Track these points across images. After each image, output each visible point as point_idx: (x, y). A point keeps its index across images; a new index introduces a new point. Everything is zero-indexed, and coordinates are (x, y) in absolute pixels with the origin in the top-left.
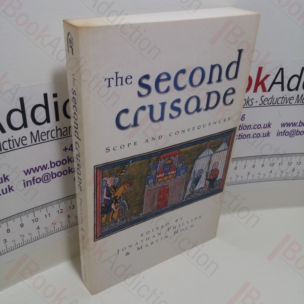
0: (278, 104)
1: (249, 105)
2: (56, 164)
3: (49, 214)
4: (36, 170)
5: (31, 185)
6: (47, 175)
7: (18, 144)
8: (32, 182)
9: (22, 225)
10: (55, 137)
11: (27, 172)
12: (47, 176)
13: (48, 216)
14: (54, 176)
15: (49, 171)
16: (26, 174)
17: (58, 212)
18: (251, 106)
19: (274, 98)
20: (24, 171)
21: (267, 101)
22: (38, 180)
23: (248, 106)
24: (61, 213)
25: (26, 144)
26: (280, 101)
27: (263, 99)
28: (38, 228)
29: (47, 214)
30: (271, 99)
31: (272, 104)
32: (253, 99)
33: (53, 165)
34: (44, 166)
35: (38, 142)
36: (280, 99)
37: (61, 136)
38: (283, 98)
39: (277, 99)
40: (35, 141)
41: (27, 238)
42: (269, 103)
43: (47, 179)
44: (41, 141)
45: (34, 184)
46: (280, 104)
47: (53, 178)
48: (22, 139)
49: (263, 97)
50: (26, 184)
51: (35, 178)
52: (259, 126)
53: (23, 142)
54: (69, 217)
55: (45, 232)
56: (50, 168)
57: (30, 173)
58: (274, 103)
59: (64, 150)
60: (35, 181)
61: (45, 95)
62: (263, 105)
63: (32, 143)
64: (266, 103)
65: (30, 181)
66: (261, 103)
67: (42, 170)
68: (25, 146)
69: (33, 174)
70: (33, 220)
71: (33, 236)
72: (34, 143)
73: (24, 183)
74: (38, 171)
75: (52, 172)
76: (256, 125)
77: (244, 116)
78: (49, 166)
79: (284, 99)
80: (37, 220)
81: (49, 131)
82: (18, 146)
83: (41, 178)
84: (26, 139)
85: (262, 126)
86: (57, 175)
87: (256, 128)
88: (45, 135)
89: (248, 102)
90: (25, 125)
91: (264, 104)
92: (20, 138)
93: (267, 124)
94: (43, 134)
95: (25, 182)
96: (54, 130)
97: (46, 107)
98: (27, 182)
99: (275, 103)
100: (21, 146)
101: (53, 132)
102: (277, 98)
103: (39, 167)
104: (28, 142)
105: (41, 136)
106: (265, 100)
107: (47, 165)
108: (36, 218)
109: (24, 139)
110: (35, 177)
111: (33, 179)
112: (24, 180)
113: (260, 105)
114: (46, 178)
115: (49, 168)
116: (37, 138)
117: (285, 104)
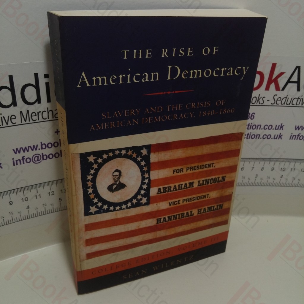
0: (292, 104)
1: (260, 104)
2: (47, 146)
3: (40, 195)
4: (26, 150)
5: (21, 164)
6: (37, 155)
7: (7, 122)
8: (22, 161)
9: (11, 203)
10: (46, 119)
11: (16, 151)
12: (38, 157)
13: (38, 197)
14: (45, 157)
15: (40, 152)
16: (16, 153)
17: (49, 194)
18: (262, 105)
19: (288, 98)
20: (13, 150)
21: (280, 100)
22: (28, 160)
23: (258, 104)
24: (52, 195)
25: (16, 123)
26: (295, 102)
27: (276, 98)
28: (28, 208)
29: (38, 195)
30: (285, 99)
31: (285, 105)
32: (265, 97)
33: (44, 146)
34: (34, 146)
35: (28, 122)
36: (296, 100)
37: (53, 118)
38: (298, 98)
39: (292, 100)
40: (25, 121)
41: (16, 216)
42: (283, 103)
43: (38, 160)
44: (31, 121)
45: (24, 163)
46: (295, 105)
47: (43, 159)
48: (11, 118)
49: (276, 96)
50: (15, 163)
51: (25, 158)
52: (270, 127)
53: (12, 120)
54: (60, 200)
55: (35, 212)
56: (41, 149)
57: (19, 152)
58: (288, 103)
59: (55, 132)
60: (25, 160)
61: (36, 75)
62: (275, 104)
63: (22, 122)
64: (279, 102)
65: (19, 160)
66: (273, 102)
67: (32, 150)
68: (15, 125)
69: (22, 154)
70: (23, 199)
71: (23, 215)
72: (24, 122)
73: (13, 161)
74: (28, 151)
75: (42, 154)
76: (267, 125)
77: (253, 115)
78: (39, 147)
79: (299, 100)
80: (26, 199)
81: (40, 112)
82: (7, 124)
83: (31, 158)
84: (15, 118)
85: (274, 127)
86: (48, 157)
87: (267, 129)
88: (36, 115)
89: (259, 100)
90: (14, 103)
91: (277, 104)
92: (9, 116)
93: (279, 126)
94: (34, 114)
95: (15, 160)
96: (45, 111)
97: (37, 87)
98: (17, 161)
99: (290, 104)
100: (10, 124)
101: (44, 113)
102: (292, 98)
103: (29, 147)
104: (18, 121)
105: (32, 116)
106: (278, 99)
107: (37, 145)
108: (25, 197)
109: (13, 117)
110: (24, 156)
111: (23, 159)
112: (13, 159)
113: (272, 104)
114: (36, 159)
115: (39, 149)
116: (27, 118)
117: (300, 105)
